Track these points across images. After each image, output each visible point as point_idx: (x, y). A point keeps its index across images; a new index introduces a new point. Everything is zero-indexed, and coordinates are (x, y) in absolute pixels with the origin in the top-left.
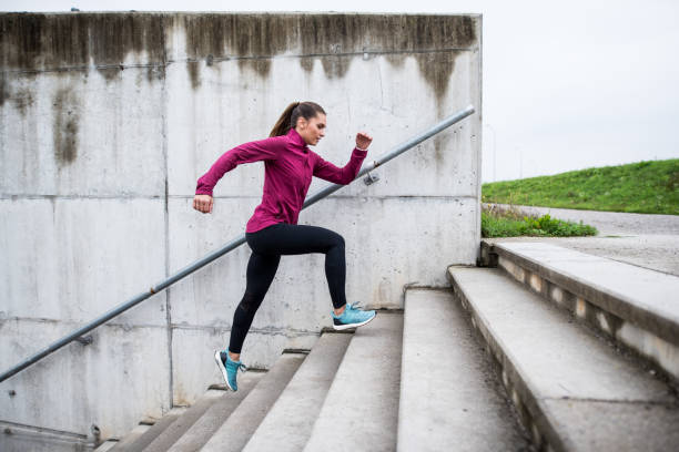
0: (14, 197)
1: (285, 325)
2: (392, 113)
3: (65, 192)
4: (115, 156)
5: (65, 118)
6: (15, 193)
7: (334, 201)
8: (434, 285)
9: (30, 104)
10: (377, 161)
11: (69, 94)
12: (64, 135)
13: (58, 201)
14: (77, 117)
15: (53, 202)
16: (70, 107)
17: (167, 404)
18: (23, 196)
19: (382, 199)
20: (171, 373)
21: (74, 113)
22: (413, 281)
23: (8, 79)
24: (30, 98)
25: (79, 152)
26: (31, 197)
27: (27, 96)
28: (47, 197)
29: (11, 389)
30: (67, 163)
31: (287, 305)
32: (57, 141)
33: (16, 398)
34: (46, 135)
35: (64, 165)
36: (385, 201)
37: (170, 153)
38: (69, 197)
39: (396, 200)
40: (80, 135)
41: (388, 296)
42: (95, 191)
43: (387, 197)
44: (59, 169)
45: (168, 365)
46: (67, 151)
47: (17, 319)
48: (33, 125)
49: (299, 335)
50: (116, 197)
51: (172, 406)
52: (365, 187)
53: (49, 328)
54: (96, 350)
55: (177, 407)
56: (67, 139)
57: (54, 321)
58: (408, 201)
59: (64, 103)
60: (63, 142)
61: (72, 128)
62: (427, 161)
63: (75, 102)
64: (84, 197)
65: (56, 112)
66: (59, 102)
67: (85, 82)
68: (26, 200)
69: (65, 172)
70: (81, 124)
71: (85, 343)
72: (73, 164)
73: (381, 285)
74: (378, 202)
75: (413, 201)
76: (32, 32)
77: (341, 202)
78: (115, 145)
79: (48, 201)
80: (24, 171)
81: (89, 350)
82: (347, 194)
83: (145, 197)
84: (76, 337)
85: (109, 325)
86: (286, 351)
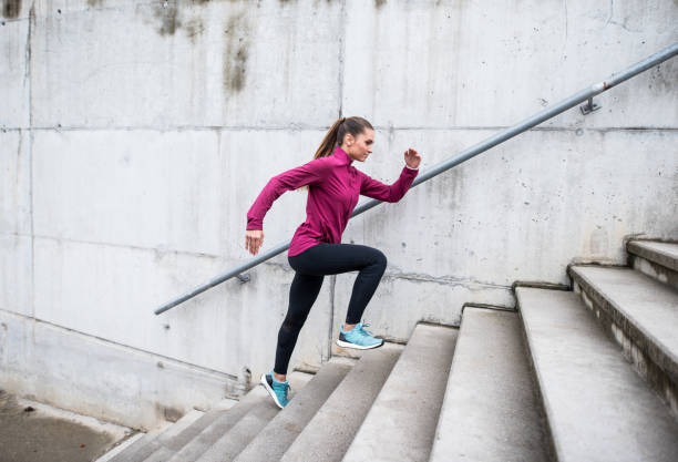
0: (180, 128)
1: (468, 276)
2: (624, 27)
3: (231, 122)
4: (286, 84)
5: (236, 46)
6: (182, 124)
7: (539, 133)
8: (666, 237)
9: (201, 32)
10: (608, 82)
11: (242, 20)
12: (234, 63)
13: (224, 133)
14: (248, 44)
15: (219, 134)
16: (241, 34)
17: (326, 353)
18: (188, 127)
19: (603, 132)
20: (332, 320)
21: (245, 39)
22: (636, 232)
23: (180, 8)
24: (201, 26)
25: (249, 80)
26: (197, 128)
27: (198, 24)
28: (213, 128)
29: (166, 323)
30: (235, 92)
31: (472, 253)
32: (227, 70)
34: (215, 64)
35: (232, 94)
36: (608, 135)
37: (346, 80)
38: (236, 128)
39: (623, 134)
40: (251, 64)
41: (601, 249)
42: (263, 122)
43: (609, 129)
44: (227, 99)
45: (329, 311)
46: (236, 82)
47: (176, 253)
48: (202, 54)
49: (485, 288)
50: (284, 128)
51: (331, 355)
52: (581, 117)
53: (207, 263)
54: (253, 289)
55: (335, 356)
56: (237, 68)
57: (213, 257)
58: (638, 135)
59: (236, 29)
60: (232, 70)
61: (242, 56)
62: (668, 85)
63: (246, 28)
64: (252, 128)
65: (227, 39)
66: (230, 29)
67: (259, 6)
68: (192, 132)
69: (233, 103)
70: (252, 52)
71: (243, 281)
72: (242, 93)
73: (594, 235)
74: (598, 134)
75: (645, 134)
77: (549, 134)
78: (286, 73)
79: (214, 133)
80: (191, 102)
81: (246, 288)
82: (555, 125)
83: (317, 129)
84: (236, 274)
85: (269, 264)
86: (467, 305)
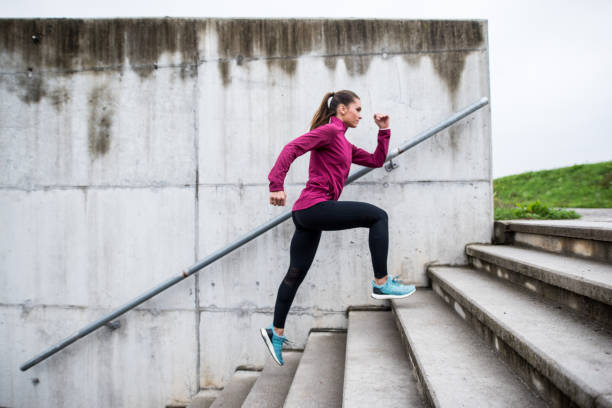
0: (47, 188)
1: (312, 306)
2: (410, 106)
3: (98, 182)
4: (148, 147)
5: (100, 113)
6: (48, 184)
7: (357, 186)
8: (453, 263)
9: (66, 101)
10: (401, 148)
11: (105, 91)
12: (98, 129)
13: (90, 192)
14: (112, 113)
15: (85, 192)
16: (104, 103)
17: (194, 388)
18: (55, 187)
19: (402, 184)
20: (199, 356)
21: (109, 108)
22: (434, 259)
23: (45, 78)
24: (66, 95)
25: (113, 144)
26: (63, 188)
27: (63, 93)
28: (79, 187)
29: (35, 377)
30: (100, 155)
31: (314, 286)
32: (91, 135)
33: (39, 386)
34: (80, 128)
35: (97, 157)
36: (406, 186)
37: (201, 144)
38: (100, 187)
39: (416, 185)
40: (114, 129)
41: (409, 274)
42: (127, 181)
43: (407, 183)
44: (93, 161)
45: (196, 348)
46: (100, 144)
47: (45, 306)
48: (68, 121)
49: (326, 314)
50: (149, 186)
51: (199, 389)
52: (385, 173)
53: (76, 314)
54: (123, 336)
55: (204, 389)
56: (102, 134)
57: (82, 308)
58: (426, 185)
59: (99, 99)
60: (97, 136)
61: (106, 122)
62: (443, 149)
63: (110, 98)
64: (116, 187)
65: (91, 108)
66: (94, 98)
67: (120, 80)
68: (58, 191)
69: (99, 164)
70: (114, 118)
71: (113, 328)
72: (106, 155)
73: (403, 264)
74: (399, 187)
75: (431, 185)
76: (71, 36)
77: (363, 187)
78: (148, 138)
79: (80, 191)
80: (57, 164)
81: (116, 335)
82: (369, 180)
83: (177, 186)
84: (105, 323)
85: (138, 310)
86: (313, 330)
